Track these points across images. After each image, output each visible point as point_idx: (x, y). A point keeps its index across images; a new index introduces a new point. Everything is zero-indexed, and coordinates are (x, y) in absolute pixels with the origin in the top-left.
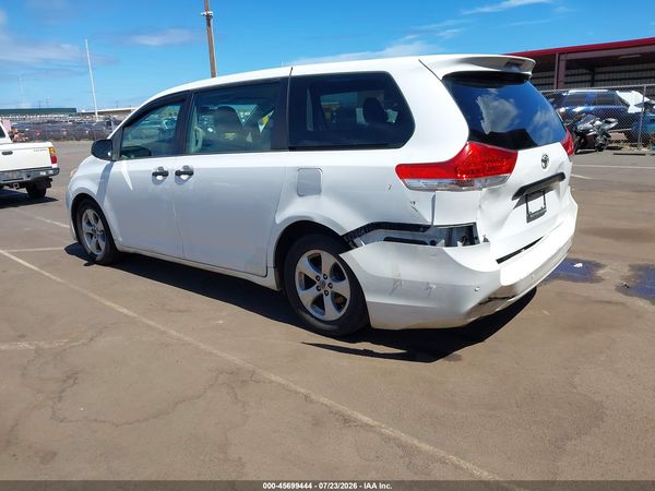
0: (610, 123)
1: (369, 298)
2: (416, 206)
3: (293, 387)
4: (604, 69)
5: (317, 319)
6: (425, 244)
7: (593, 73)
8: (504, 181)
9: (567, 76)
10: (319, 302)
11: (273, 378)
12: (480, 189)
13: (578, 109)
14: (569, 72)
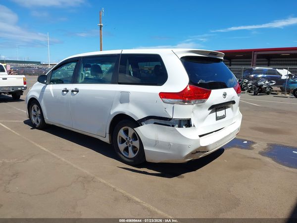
0: (272, 82)
1: (145, 148)
2: (166, 110)
3: (109, 184)
4: (274, 59)
5: (125, 157)
6: (170, 126)
7: (269, 61)
8: (204, 102)
9: (257, 61)
10: (126, 149)
11: (102, 181)
12: (193, 105)
13: (260, 76)
14: (258, 60)
